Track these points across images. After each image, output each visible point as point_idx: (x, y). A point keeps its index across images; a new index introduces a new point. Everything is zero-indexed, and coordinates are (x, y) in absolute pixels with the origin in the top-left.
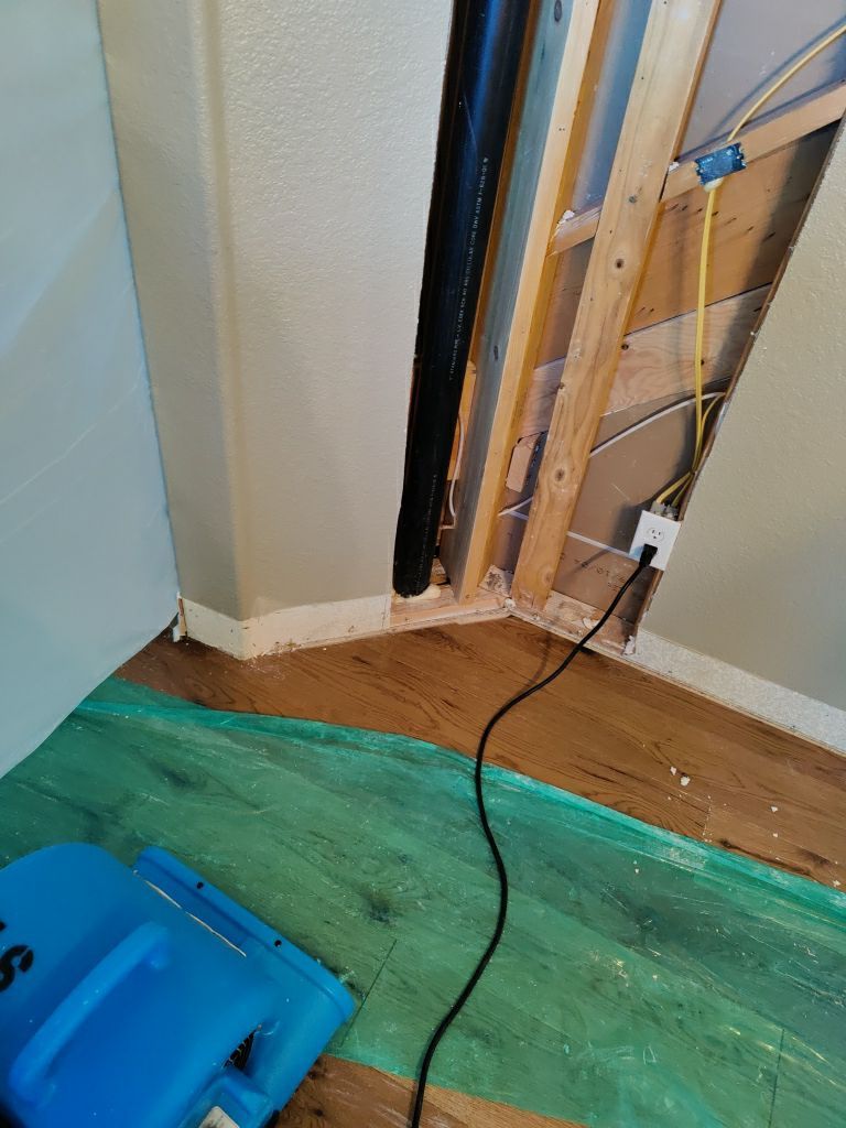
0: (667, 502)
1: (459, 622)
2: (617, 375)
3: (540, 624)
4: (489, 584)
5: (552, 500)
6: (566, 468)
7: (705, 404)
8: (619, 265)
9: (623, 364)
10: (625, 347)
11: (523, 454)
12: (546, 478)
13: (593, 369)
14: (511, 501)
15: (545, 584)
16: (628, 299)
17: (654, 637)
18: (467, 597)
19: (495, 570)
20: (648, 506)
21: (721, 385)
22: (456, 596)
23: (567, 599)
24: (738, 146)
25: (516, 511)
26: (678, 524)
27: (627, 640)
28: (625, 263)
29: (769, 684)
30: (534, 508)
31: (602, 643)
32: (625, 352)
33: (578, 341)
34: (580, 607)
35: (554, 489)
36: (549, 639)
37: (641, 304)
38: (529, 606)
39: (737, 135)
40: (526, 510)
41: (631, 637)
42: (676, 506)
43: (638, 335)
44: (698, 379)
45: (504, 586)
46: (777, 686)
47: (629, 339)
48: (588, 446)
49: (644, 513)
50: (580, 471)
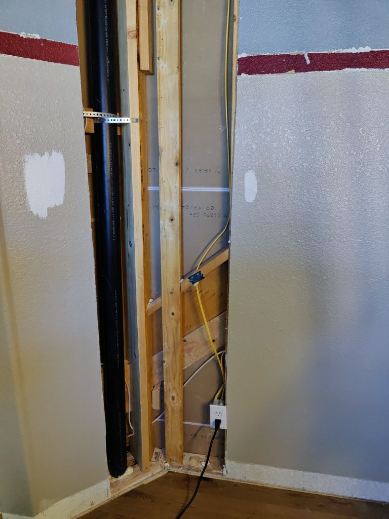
0: (219, 398)
1: (145, 483)
2: (185, 352)
3: (183, 472)
4: (156, 458)
5: (173, 411)
6: (175, 395)
7: (220, 356)
8: (173, 314)
9: (185, 348)
10: (185, 341)
11: (156, 393)
12: (168, 401)
13: (174, 353)
14: (156, 415)
15: (180, 450)
16: (180, 325)
17: (233, 463)
18: (146, 468)
19: (157, 450)
20: (212, 402)
21: (223, 348)
22: (141, 470)
23: (192, 455)
24: (200, 272)
25: (160, 418)
26: (225, 407)
27: (223, 468)
28: (175, 313)
29: (286, 470)
30: (166, 416)
31: (212, 473)
32: (185, 343)
33: (166, 343)
34: (199, 457)
35: (172, 405)
36: (188, 478)
37: (186, 324)
38: (176, 464)
39: (199, 269)
40: (163, 417)
41: (224, 466)
42: (223, 399)
43: (188, 336)
44: (214, 347)
45: (162, 457)
46: (290, 470)
47: (185, 338)
48: (181, 383)
49: (211, 406)
50: (181, 394)
